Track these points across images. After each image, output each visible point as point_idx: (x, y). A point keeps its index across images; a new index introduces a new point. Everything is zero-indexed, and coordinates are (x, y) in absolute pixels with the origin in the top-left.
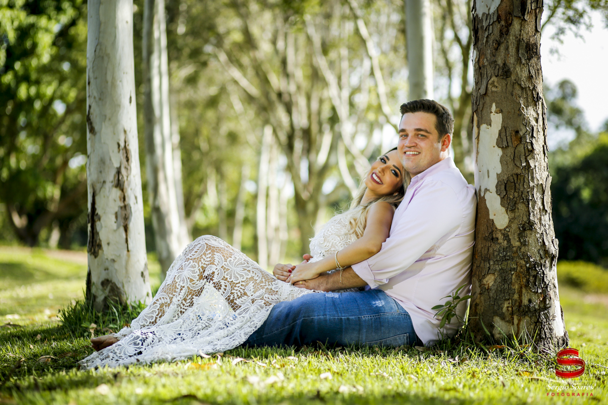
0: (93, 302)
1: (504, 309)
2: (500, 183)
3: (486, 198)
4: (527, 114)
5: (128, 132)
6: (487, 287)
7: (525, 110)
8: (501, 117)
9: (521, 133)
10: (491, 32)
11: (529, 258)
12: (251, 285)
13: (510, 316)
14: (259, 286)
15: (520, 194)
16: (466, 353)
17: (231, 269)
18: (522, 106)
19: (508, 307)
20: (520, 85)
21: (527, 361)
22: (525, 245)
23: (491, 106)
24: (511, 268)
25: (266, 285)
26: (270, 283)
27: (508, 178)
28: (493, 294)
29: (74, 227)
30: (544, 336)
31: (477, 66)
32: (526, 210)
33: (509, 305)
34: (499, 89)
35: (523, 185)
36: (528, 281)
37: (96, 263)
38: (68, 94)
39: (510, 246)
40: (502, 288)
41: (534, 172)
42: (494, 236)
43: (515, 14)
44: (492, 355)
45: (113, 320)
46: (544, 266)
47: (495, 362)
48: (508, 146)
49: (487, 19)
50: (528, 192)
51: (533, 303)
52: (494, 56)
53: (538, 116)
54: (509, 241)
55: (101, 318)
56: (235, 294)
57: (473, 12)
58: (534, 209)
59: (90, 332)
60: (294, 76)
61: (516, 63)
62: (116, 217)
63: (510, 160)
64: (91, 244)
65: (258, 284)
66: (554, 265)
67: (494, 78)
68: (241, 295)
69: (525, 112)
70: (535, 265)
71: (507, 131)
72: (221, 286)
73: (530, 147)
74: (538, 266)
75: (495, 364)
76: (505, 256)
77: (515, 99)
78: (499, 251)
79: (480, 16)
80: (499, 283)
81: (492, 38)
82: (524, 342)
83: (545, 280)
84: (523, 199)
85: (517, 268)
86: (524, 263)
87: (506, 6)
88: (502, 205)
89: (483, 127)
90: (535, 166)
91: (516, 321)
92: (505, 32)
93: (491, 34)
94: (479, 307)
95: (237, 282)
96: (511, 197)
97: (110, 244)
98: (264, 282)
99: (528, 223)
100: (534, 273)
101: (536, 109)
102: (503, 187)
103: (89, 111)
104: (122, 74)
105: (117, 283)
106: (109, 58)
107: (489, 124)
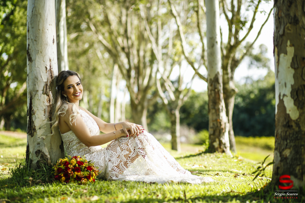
0: (30, 164)
1: (297, 171)
2: (293, 91)
3: (284, 100)
5: (52, 60)
6: (285, 156)
8: (294, 49)
13: (301, 175)
19: (299, 170)
23: (287, 42)
24: (301, 145)
27: (298, 87)
28: (289, 161)
31: (277, 17)
33: (300, 168)
37: (32, 140)
38: (10, 49)
39: (300, 131)
40: (295, 157)
42: (290, 124)
48: (298, 67)
52: (288, 11)
54: (299, 127)
55: (35, 174)
59: (29, 183)
61: (302, 15)
62: (45, 112)
63: (300, 76)
64: (29, 128)
67: (288, 25)
71: (298, 58)
76: (297, 137)
78: (293, 134)
80: (294, 154)
88: (295, 104)
89: (282, 55)
96: (301, 99)
97: (41, 129)
102: (295, 93)
103: (28, 48)
104: (48, 26)
105: (45, 153)
106: (41, 15)
107: (286, 53)
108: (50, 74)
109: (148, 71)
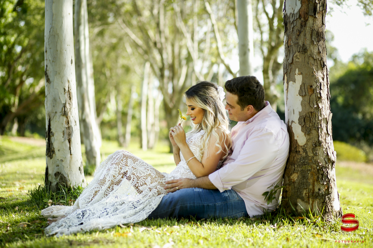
0: (49, 186)
1: (304, 195)
2: (301, 117)
3: (292, 127)
4: (317, 75)
5: (70, 82)
6: (293, 181)
7: (316, 73)
8: (302, 77)
9: (314, 87)
10: (295, 25)
11: (319, 163)
12: (149, 178)
13: (307, 199)
14: (154, 180)
15: (313, 124)
16: (281, 222)
17: (137, 169)
18: (315, 70)
19: (306, 193)
20: (313, 58)
21: (318, 227)
22: (316, 155)
23: (295, 71)
24: (308, 169)
25: (158, 180)
26: (161, 179)
27: (306, 114)
28: (297, 185)
29: (27, 121)
30: (328, 211)
31: (287, 46)
32: (317, 134)
33: (306, 192)
34: (300, 60)
35: (315, 118)
36: (318, 177)
37: (51, 162)
38: (23, 41)
39: (307, 156)
40: (302, 181)
41: (322, 110)
42: (297, 150)
43: (310, 14)
44: (297, 223)
45: (62, 197)
46: (328, 168)
47: (299, 228)
48: (306, 95)
49: (292, 17)
50: (318, 123)
51: (321, 191)
52: (297, 39)
53: (324, 76)
54: (306, 153)
55: (55, 196)
56: (139, 183)
57: (284, 12)
58: (322, 133)
60: (164, 32)
61: (311, 44)
62: (64, 134)
63: (307, 103)
64: (48, 150)
65: (154, 179)
66: (334, 167)
67: (297, 53)
68: (143, 184)
69: (316, 74)
70: (322, 167)
71: (305, 86)
72: (131, 178)
73: (319, 96)
74: (324, 168)
75: (299, 229)
76: (304, 162)
77: (310, 66)
78: (301, 159)
79: (288, 15)
80: (301, 178)
81: (296, 28)
82: (316, 215)
83: (328, 177)
84: (315, 127)
85: (311, 169)
86: (316, 166)
87: (305, 9)
88: (302, 131)
89: (291, 83)
90: (322, 107)
91: (311, 202)
92: (304, 25)
93: (295, 26)
94: (288, 193)
95: (141, 176)
96: (308, 126)
97: (60, 151)
98: (157, 178)
99: (318, 142)
100: (322, 172)
101: (323, 72)
102: (303, 120)
103: (46, 69)
104: (66, 46)
105: (64, 175)
106: (58, 36)
107: (294, 81)
108: (69, 96)
109: (184, 71)
